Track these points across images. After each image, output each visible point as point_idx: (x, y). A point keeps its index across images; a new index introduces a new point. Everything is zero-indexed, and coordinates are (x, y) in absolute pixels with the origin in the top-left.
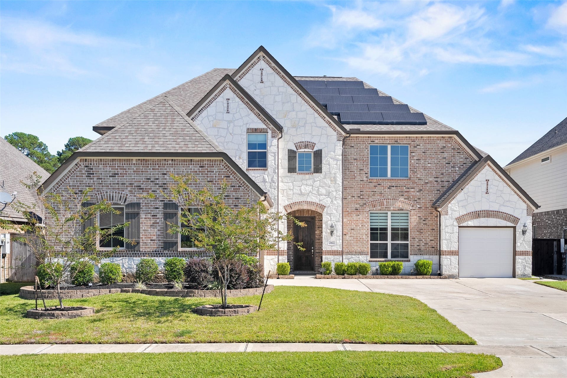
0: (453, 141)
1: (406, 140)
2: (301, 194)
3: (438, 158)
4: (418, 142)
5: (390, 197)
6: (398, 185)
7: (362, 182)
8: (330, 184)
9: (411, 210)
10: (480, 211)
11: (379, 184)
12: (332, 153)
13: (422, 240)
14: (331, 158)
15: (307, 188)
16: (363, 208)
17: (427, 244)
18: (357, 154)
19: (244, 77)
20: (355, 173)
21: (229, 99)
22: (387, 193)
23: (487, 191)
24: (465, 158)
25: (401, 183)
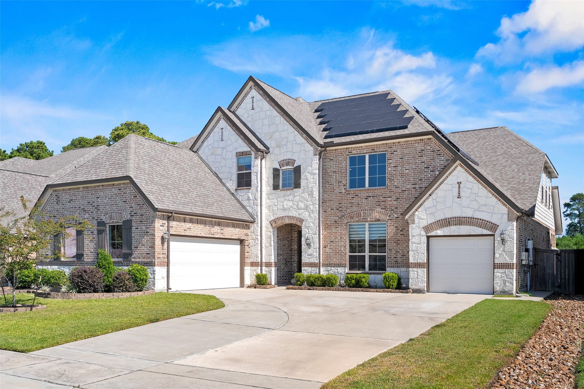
0: (433, 143)
1: (383, 147)
2: (284, 209)
3: (417, 163)
4: (395, 147)
5: (367, 207)
6: (375, 194)
7: (340, 195)
8: (308, 198)
9: (388, 220)
10: (451, 218)
11: (356, 195)
12: (310, 168)
13: (399, 252)
14: (309, 173)
15: (288, 204)
16: (342, 220)
17: (405, 256)
18: (335, 166)
19: (240, 107)
20: (334, 186)
21: (223, 129)
22: (364, 204)
23: (459, 195)
24: (446, 160)
25: (377, 192)
